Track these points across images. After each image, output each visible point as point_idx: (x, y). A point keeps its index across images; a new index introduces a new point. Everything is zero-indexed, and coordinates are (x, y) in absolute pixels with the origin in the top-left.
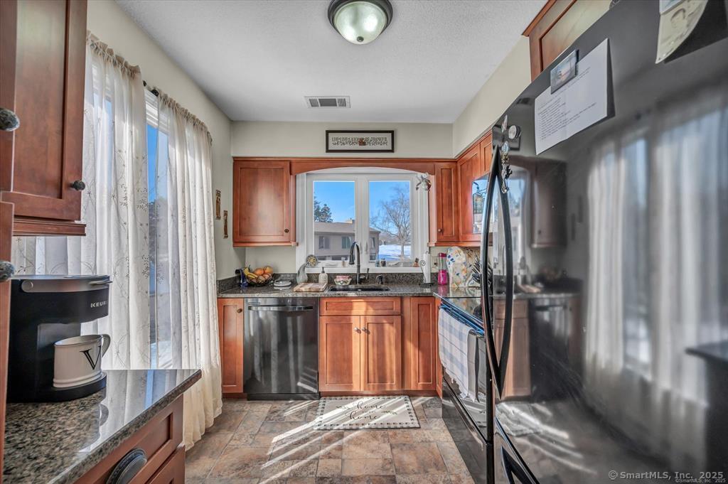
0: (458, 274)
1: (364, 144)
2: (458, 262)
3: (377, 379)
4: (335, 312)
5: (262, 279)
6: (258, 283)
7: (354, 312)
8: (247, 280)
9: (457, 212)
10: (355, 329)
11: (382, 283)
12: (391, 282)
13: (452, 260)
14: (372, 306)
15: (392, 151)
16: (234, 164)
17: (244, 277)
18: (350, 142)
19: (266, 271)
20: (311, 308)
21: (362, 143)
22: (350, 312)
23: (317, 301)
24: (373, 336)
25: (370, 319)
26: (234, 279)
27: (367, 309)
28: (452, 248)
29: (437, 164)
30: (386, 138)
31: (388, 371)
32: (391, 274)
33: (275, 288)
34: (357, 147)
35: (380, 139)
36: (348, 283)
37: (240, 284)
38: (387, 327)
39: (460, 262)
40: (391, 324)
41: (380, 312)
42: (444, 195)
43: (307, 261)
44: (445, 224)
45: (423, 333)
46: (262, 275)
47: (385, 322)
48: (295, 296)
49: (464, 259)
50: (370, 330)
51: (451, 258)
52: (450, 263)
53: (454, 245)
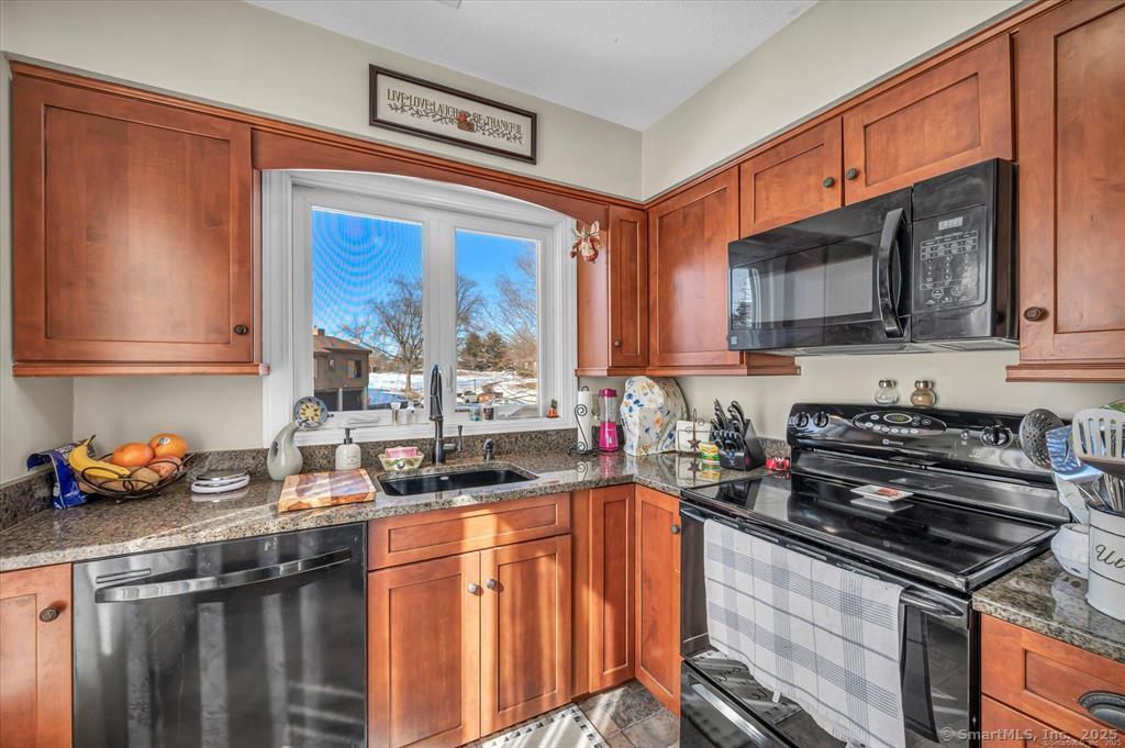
0: (647, 430)
1: (469, 127)
2: (643, 398)
3: (521, 698)
4: (415, 554)
5: (147, 477)
6: (133, 492)
7: (469, 543)
8: (84, 487)
9: (647, 310)
10: (471, 587)
11: (492, 458)
12: (508, 453)
13: (637, 402)
14: (510, 522)
15: (531, 160)
17: (68, 476)
18: (436, 113)
19: (161, 451)
21: (465, 122)
22: (459, 546)
23: (356, 534)
24: (513, 593)
25: (506, 556)
26: (25, 489)
27: (499, 530)
28: (635, 379)
29: (612, 207)
30: (519, 127)
31: (546, 666)
32: (508, 435)
33: (195, 499)
34: (453, 130)
35: (505, 125)
36: (416, 466)
37: (52, 499)
38: (544, 565)
39: (653, 406)
40: (552, 556)
41: (529, 533)
42: (624, 273)
43: (296, 414)
44: (624, 331)
45: (612, 564)
46: (147, 465)
47: (540, 554)
48: (290, 527)
49: (661, 400)
50: (506, 580)
51: (634, 399)
52: (631, 410)
53: (638, 372)
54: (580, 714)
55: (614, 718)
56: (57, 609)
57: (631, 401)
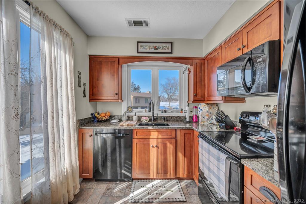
0: (204, 117)
1: (157, 49)
2: (203, 109)
3: (163, 172)
4: (141, 137)
5: (104, 118)
6: (102, 120)
7: (151, 137)
8: (97, 119)
9: (204, 85)
10: (152, 146)
11: (165, 121)
12: (169, 120)
14: (161, 134)
15: (171, 53)
16: (89, 59)
17: (95, 117)
18: (149, 48)
19: (107, 114)
20: (128, 135)
21: (156, 48)
22: (150, 137)
23: (132, 131)
24: (161, 149)
25: (159, 141)
26: (90, 118)
27: (158, 135)
28: (201, 104)
29: (194, 60)
30: (168, 46)
31: (169, 168)
32: (169, 116)
33: (111, 123)
34: (153, 51)
35: (165, 46)
36: (148, 121)
37: (93, 120)
38: (168, 145)
39: (205, 111)
40: (171, 143)
41: (165, 137)
42: (198, 76)
43: (127, 109)
44: (197, 92)
45: (187, 148)
46: (104, 116)
47: (167, 142)
48: (120, 128)
49: (207, 110)
50: (160, 145)
51: (201, 109)
52: (199, 112)
53: (202, 102)
54: (178, 182)
55: (186, 185)
56: (91, 135)
57: (200, 110)
